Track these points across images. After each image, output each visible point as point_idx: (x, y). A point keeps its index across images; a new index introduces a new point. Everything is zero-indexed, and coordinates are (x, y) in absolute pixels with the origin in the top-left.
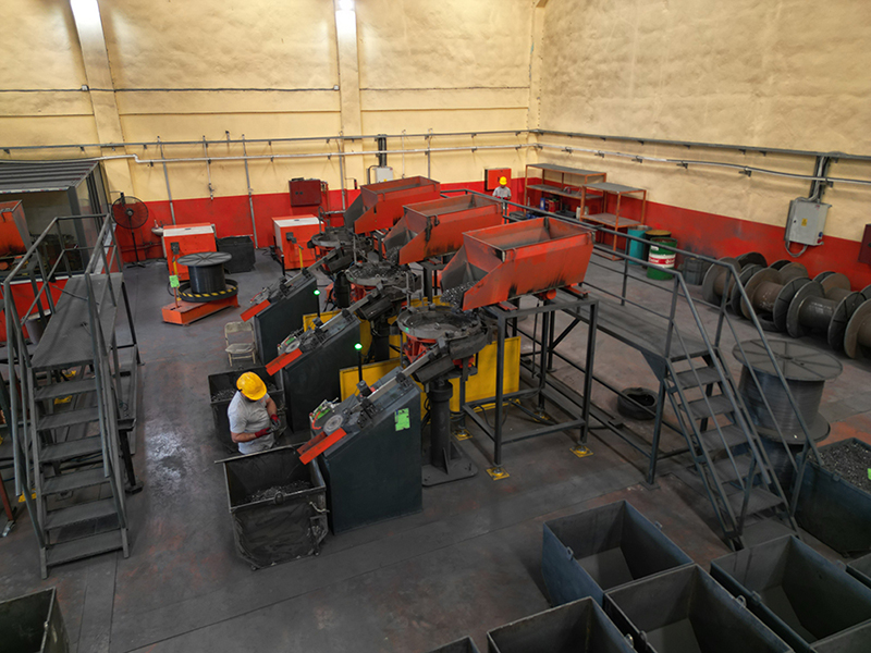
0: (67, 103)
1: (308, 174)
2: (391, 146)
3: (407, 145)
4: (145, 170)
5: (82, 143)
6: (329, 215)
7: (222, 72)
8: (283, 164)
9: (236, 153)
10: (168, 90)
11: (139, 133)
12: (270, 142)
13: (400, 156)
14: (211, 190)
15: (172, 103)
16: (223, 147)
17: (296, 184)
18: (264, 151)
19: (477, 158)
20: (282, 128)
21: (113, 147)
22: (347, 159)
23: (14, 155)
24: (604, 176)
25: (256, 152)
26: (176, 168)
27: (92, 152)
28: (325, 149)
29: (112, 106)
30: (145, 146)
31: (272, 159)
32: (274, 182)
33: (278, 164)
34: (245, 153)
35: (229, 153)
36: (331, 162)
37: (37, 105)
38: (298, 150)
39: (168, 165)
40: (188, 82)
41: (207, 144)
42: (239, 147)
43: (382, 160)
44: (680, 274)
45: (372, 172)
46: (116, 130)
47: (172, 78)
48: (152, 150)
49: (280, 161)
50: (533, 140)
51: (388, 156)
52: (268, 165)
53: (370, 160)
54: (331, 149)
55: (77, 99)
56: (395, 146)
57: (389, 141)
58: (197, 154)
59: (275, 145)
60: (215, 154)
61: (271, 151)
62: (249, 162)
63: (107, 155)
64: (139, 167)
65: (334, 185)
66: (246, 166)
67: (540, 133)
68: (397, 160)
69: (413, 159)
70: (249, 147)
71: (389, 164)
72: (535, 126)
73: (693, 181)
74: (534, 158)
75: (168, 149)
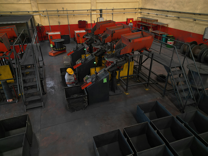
1: (83, 19)
2: (103, 12)
3: (107, 12)
4: (43, 18)
5: (28, 11)
6: (88, 30)
8: (77, 17)
9: (65, 13)
11: (42, 8)
12: (73, 11)
13: (106, 15)
14: (59, 23)
16: (62, 12)
17: (80, 22)
18: (72, 13)
19: (125, 15)
20: (76, 7)
21: (36, 12)
22: (92, 15)
23: (13, 13)
24: (157, 20)
25: (70, 13)
26: (51, 17)
27: (31, 13)
28: (87, 13)
29: (35, 1)
30: (43, 12)
31: (74, 15)
32: (74, 21)
33: (76, 17)
34: (67, 14)
35: (63, 13)
36: (88, 16)
37: (17, 1)
38: (80, 13)
39: (49, 17)
41: (58, 11)
42: (66, 12)
43: (101, 16)
44: (175, 47)
45: (98, 19)
46: (36, 7)
48: (45, 12)
49: (76, 16)
50: (139, 11)
51: (103, 15)
52: (73, 17)
53: (98, 16)
54: (88, 13)
56: (104, 12)
57: (103, 11)
58: (56, 14)
59: (75, 12)
60: (60, 14)
61: (74, 13)
62: (68, 16)
63: (35, 14)
64: (42, 17)
65: (89, 22)
66: (68, 17)
67: (141, 9)
68: (105, 16)
69: (109, 15)
70: (68, 12)
71: (103, 17)
72: (140, 7)
73: (181, 22)
74: (140, 16)
75: (49, 12)
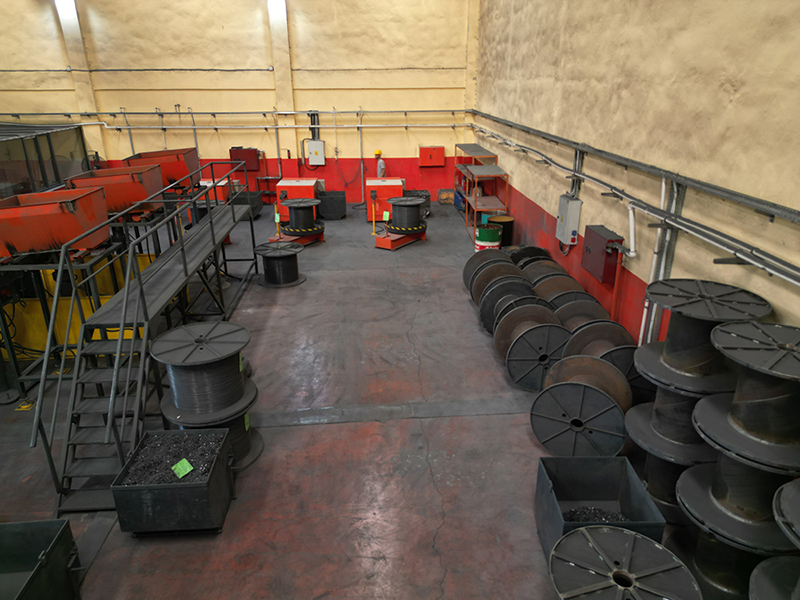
0: (56, 81)
2: (323, 121)
3: (340, 121)
4: (115, 135)
5: (69, 112)
6: (267, 180)
7: (173, 55)
8: (226, 134)
9: (186, 123)
10: (131, 70)
11: (109, 104)
12: (214, 115)
13: (333, 131)
15: (134, 81)
16: (175, 118)
17: (236, 152)
18: (210, 122)
19: (410, 135)
20: (224, 103)
21: (89, 115)
22: (280, 131)
23: (23, 119)
24: (494, 159)
25: (203, 123)
26: (139, 134)
27: (76, 119)
28: (262, 122)
29: (87, 83)
30: (114, 115)
33: (223, 134)
35: (180, 123)
36: (269, 134)
37: (36, 82)
38: (239, 122)
39: (132, 131)
40: (146, 64)
41: (161, 115)
42: (188, 118)
43: (315, 134)
45: (306, 144)
46: (91, 102)
47: (133, 61)
48: (120, 118)
49: (224, 131)
50: (469, 120)
51: (321, 130)
52: (214, 134)
53: (305, 133)
54: (268, 122)
55: (64, 77)
56: (329, 121)
57: (321, 117)
58: (155, 123)
59: (218, 118)
60: (169, 123)
61: (216, 122)
63: (84, 122)
64: (111, 132)
65: (271, 154)
66: (195, 134)
67: (474, 113)
68: (330, 134)
69: (345, 134)
70: (196, 118)
71: (322, 137)
72: (472, 106)
73: (529, 168)
74: (470, 138)
75: (131, 118)
